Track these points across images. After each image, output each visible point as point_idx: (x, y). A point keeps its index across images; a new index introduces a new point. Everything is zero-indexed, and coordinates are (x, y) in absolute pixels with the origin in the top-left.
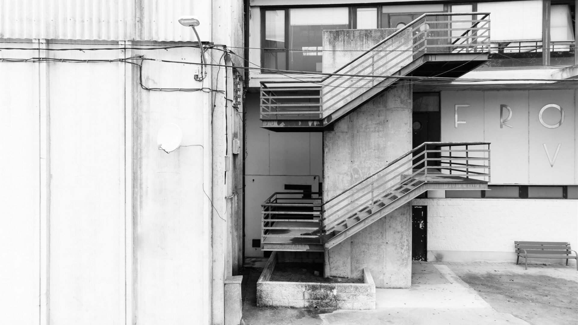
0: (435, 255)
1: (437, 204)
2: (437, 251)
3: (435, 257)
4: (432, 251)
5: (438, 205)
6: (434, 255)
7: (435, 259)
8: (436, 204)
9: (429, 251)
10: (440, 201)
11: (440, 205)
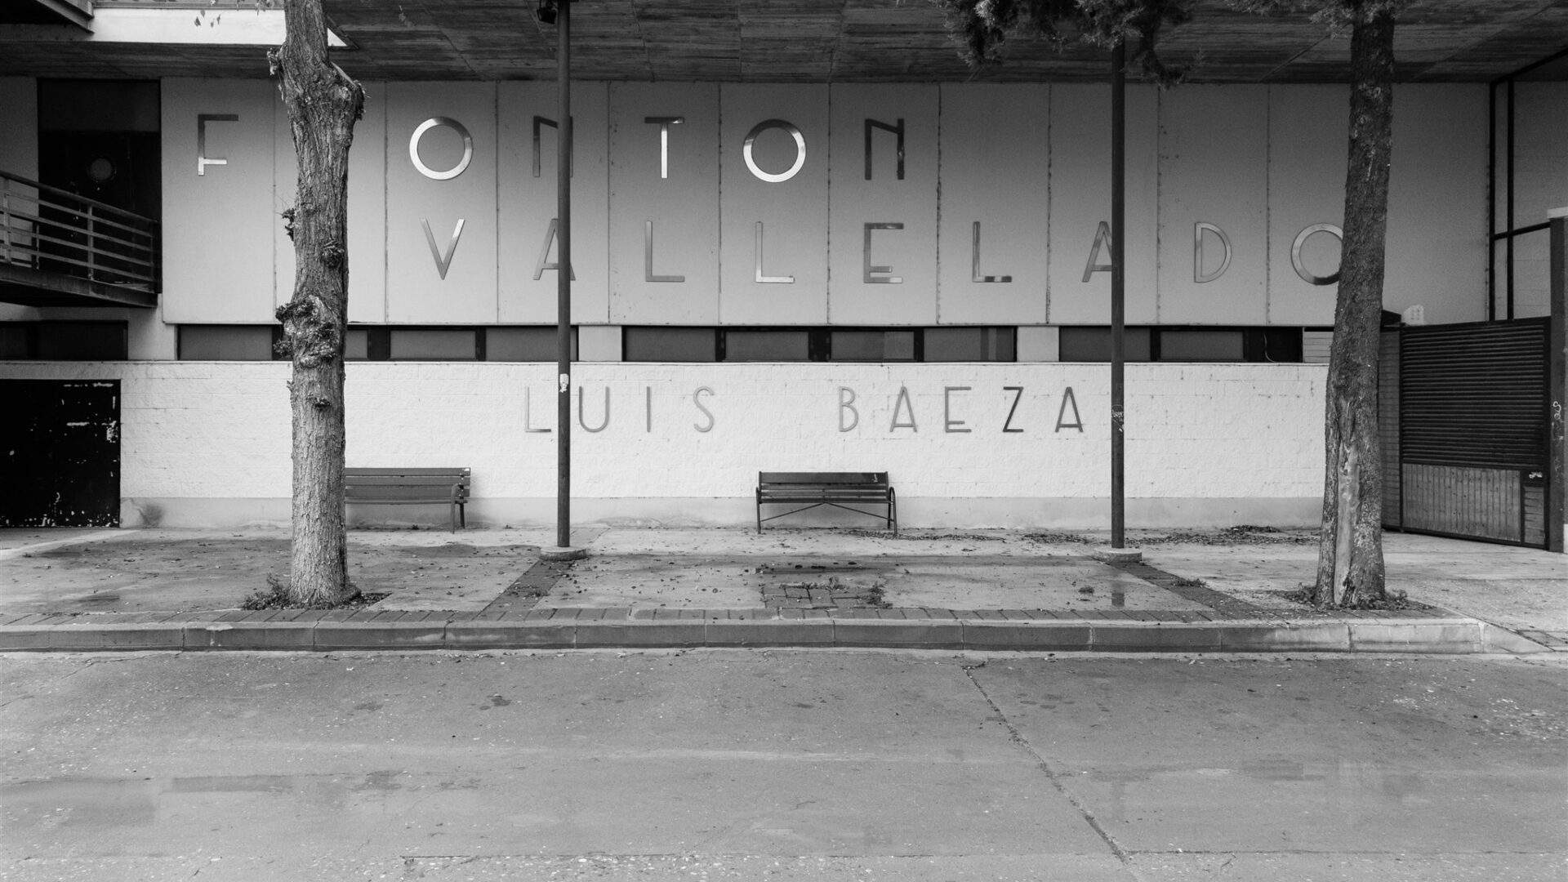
0: (141, 509)
1: (146, 374)
2: (146, 498)
3: (142, 514)
4: (132, 500)
5: (149, 378)
6: (140, 511)
7: (141, 521)
8: (144, 376)
9: (125, 499)
10: (154, 366)
11: (155, 376)
